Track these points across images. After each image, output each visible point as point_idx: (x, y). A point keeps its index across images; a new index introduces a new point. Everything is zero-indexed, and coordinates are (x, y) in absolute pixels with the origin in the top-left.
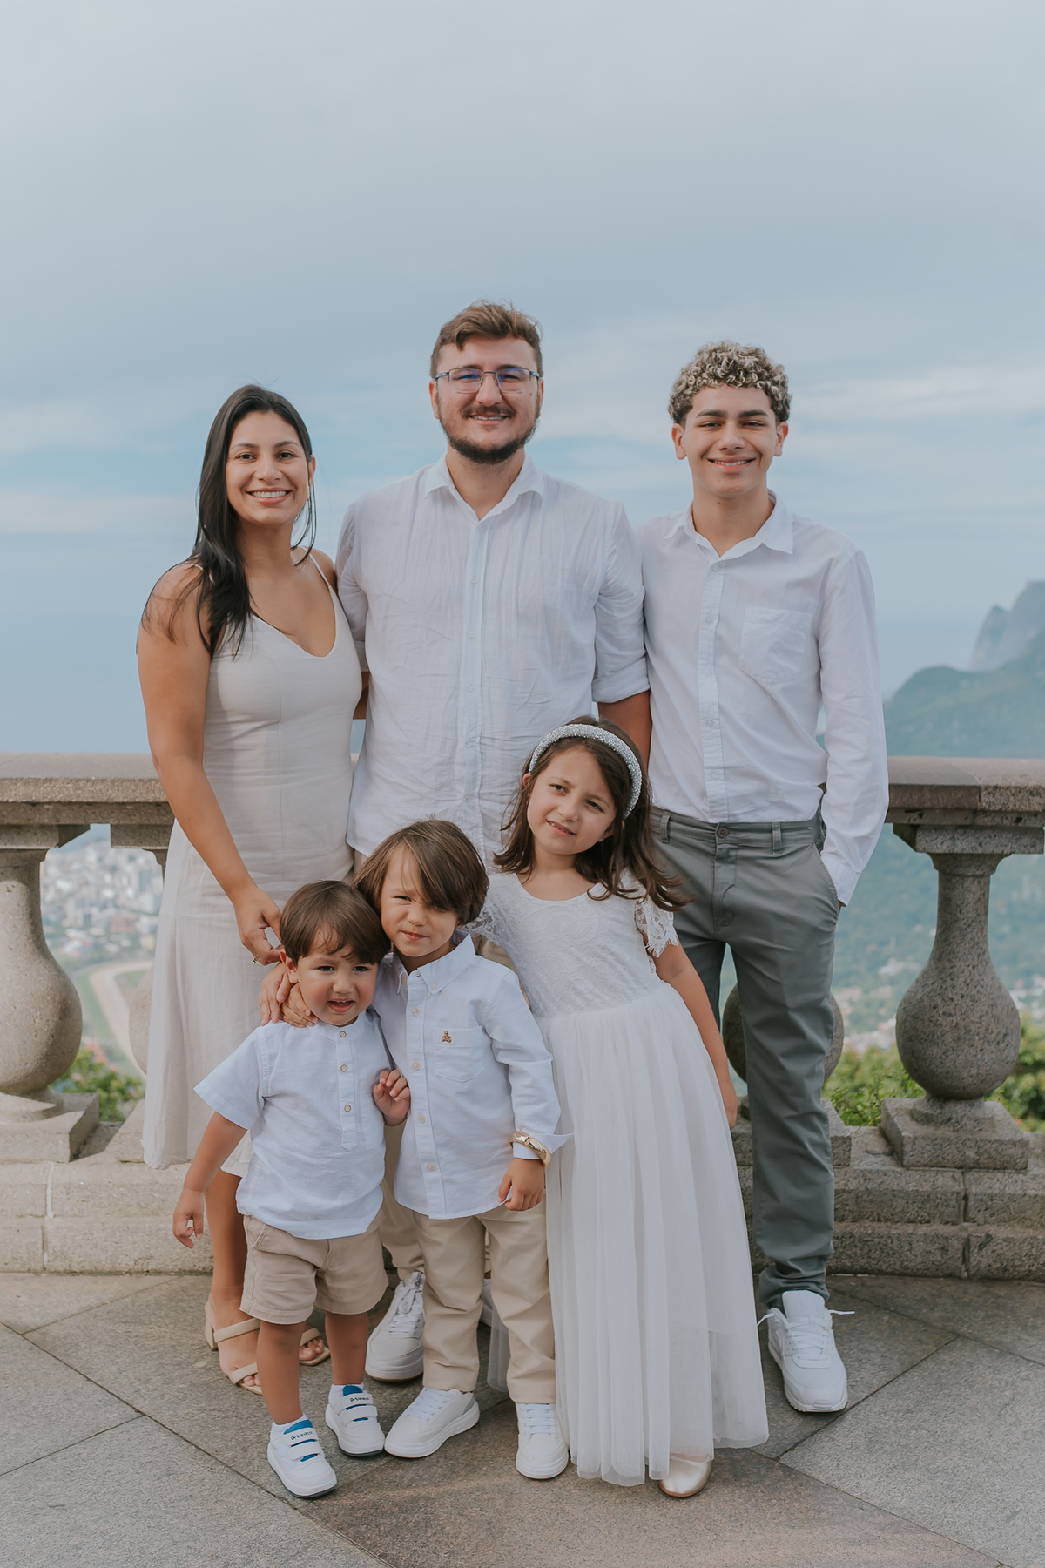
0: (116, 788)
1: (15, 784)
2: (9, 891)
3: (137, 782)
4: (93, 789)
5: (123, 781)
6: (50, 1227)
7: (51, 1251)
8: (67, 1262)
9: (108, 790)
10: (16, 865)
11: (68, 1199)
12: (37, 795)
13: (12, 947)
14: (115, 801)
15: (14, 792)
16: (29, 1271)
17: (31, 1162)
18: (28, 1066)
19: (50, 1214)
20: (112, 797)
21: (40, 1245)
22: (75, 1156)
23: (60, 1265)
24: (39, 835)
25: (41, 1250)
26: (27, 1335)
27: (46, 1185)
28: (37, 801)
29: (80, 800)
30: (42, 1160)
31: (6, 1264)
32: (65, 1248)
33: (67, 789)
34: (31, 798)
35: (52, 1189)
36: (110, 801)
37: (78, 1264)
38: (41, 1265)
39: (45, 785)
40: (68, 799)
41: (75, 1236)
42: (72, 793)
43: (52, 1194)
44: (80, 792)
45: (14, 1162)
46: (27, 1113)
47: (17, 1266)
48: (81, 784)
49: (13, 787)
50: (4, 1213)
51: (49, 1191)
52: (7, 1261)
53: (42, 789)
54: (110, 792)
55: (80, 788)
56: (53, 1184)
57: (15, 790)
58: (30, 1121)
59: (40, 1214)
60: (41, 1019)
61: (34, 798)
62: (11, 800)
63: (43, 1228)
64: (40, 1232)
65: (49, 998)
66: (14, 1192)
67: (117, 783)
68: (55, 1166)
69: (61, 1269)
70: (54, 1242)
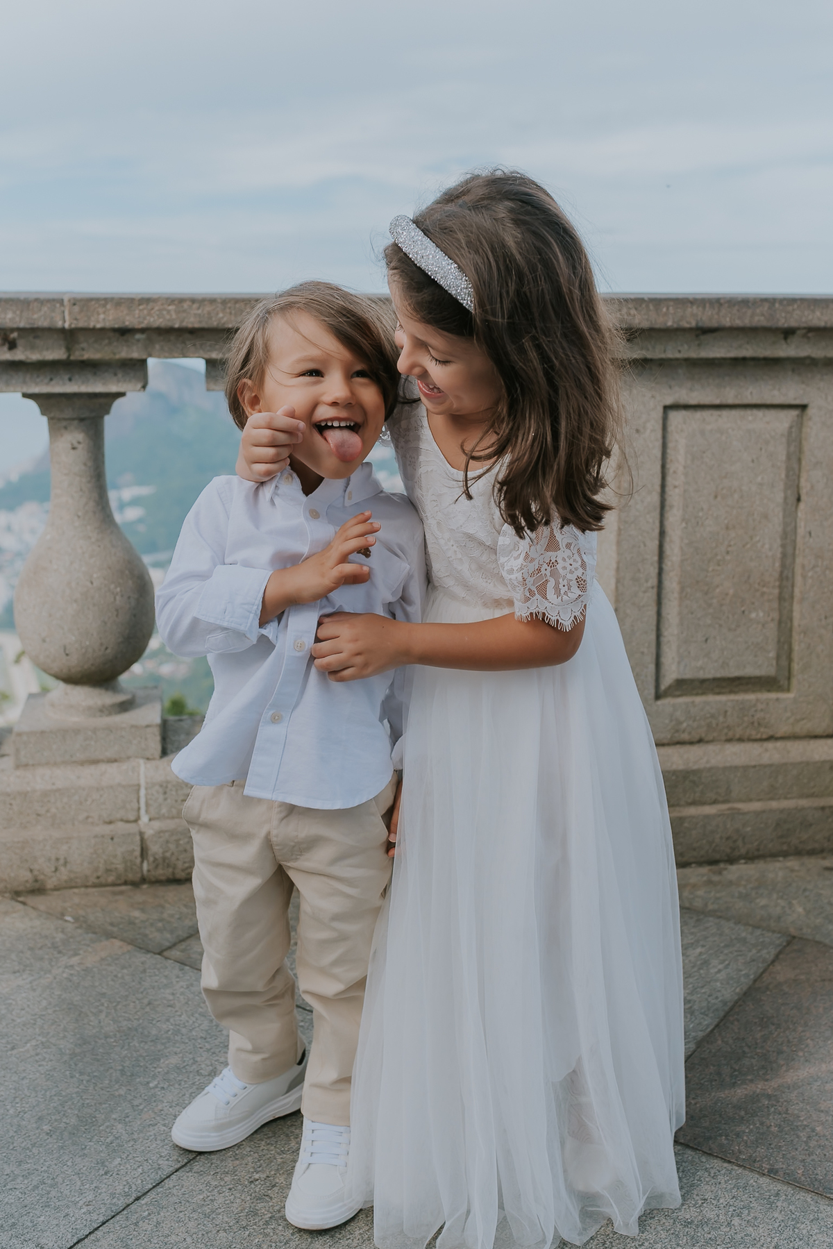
0: (228, 311)
1: (104, 306)
2: (74, 448)
3: (252, 302)
4: (200, 311)
5: (237, 301)
6: (149, 832)
7: (151, 859)
8: (170, 870)
9: (217, 314)
10: (83, 416)
11: (165, 799)
12: (130, 320)
13: (80, 514)
14: (226, 326)
15: (102, 316)
16: (125, 883)
17: (115, 761)
18: (109, 651)
19: (144, 819)
20: (223, 321)
21: (138, 853)
22: (164, 753)
23: (161, 873)
24: (120, 375)
25: (138, 860)
26: (166, 954)
27: (139, 786)
28: (130, 327)
29: (185, 324)
30: (129, 758)
31: (98, 878)
32: (168, 854)
33: (169, 312)
34: (124, 322)
35: (146, 789)
36: (220, 326)
37: (183, 870)
38: (139, 875)
39: (141, 307)
40: (169, 324)
41: (179, 840)
42: (174, 316)
43: (146, 795)
44: (184, 315)
45: (95, 762)
46: (104, 706)
47: (111, 879)
48: (186, 305)
49: (101, 310)
50: (90, 820)
51: (143, 792)
52: (99, 874)
53: (137, 312)
54: (221, 315)
55: (184, 311)
56: (147, 783)
57: (104, 313)
58: (107, 716)
59: (132, 818)
60: (122, 596)
61: (127, 323)
62: (98, 326)
63: (141, 834)
64: (138, 838)
65: (127, 572)
66: (101, 796)
67: (229, 305)
68: (145, 763)
69: (163, 878)
70: (155, 849)
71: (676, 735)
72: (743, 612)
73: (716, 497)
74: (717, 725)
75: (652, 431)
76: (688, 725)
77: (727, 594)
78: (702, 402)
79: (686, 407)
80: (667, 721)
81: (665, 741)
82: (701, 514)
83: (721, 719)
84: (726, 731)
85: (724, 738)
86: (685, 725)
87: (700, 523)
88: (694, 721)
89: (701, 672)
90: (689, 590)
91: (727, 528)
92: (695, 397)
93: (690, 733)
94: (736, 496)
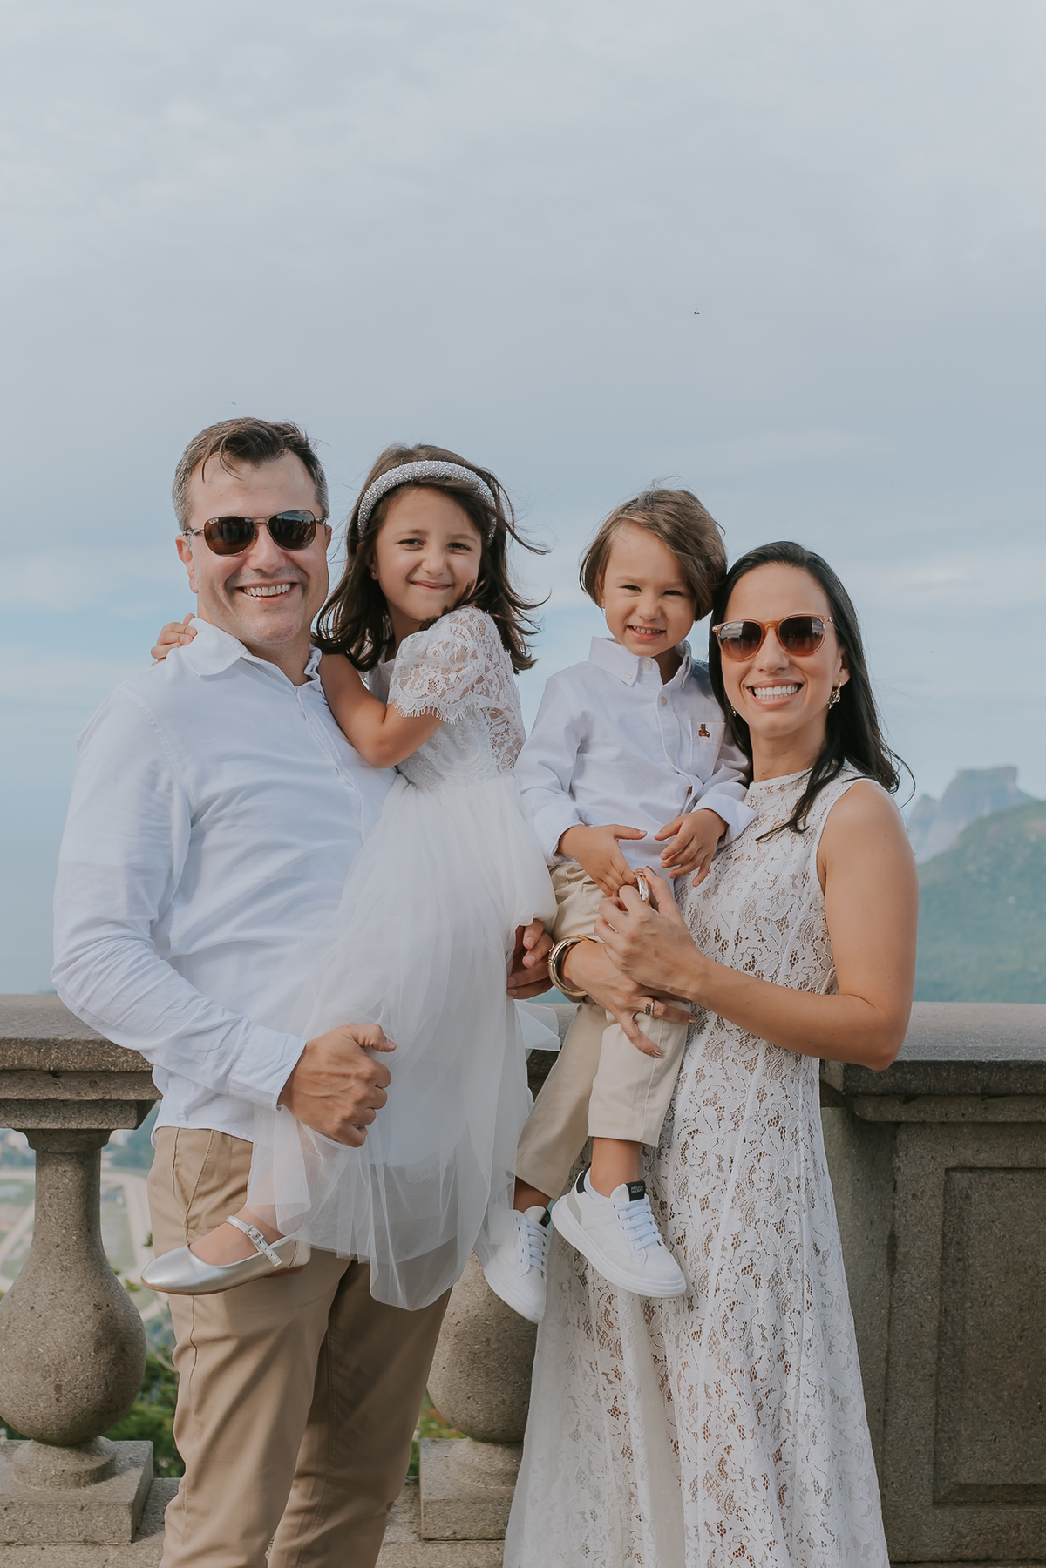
71: (958, 1550)
72: (1040, 1407)
73: (1007, 1273)
74: (1008, 1540)
75: (932, 1197)
76: (972, 1539)
77: (1020, 1387)
78: (990, 1166)
79: (972, 1169)
80: (947, 1534)
81: (945, 1557)
82: (989, 1292)
83: (1013, 1533)
84: (1018, 1548)
85: (1017, 1558)
86: (968, 1539)
87: (988, 1303)
88: (979, 1535)
89: (989, 1477)
90: (974, 1380)
91: (1021, 1309)
92: (983, 1159)
93: (975, 1549)
94: (1031, 1272)
